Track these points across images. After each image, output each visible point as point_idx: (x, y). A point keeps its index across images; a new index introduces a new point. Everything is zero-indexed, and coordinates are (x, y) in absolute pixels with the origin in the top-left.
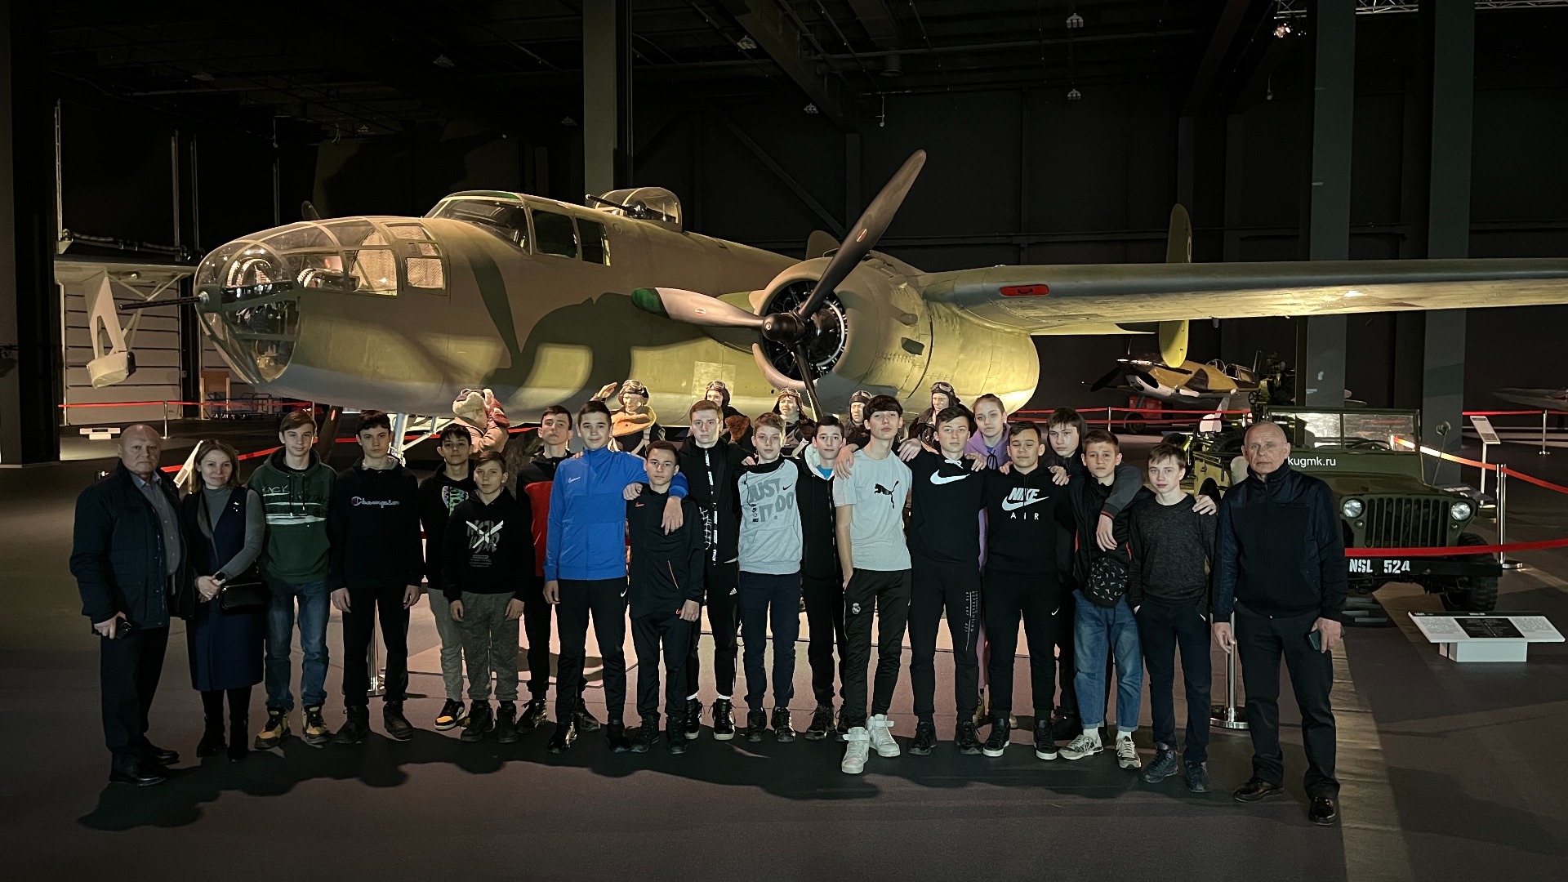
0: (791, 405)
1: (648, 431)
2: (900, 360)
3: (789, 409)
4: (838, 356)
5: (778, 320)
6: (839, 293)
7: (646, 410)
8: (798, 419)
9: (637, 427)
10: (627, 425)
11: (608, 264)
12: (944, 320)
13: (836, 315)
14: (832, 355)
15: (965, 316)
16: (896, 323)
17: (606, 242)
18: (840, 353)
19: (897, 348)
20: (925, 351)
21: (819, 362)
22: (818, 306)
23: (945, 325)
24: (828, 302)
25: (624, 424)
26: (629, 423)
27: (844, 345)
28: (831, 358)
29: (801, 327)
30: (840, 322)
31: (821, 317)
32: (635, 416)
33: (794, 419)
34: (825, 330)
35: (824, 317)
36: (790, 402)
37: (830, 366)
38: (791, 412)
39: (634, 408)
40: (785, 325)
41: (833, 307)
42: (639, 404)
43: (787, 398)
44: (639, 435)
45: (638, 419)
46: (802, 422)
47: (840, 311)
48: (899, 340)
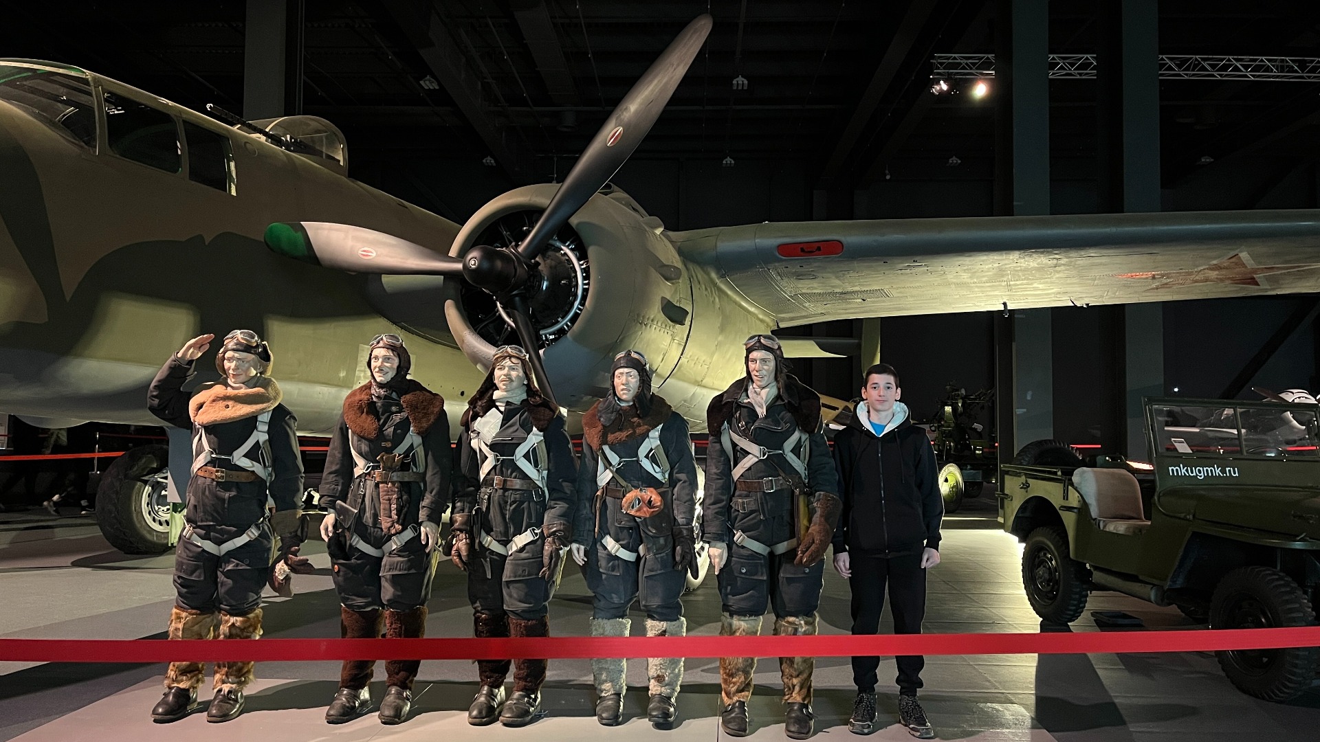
0: (514, 374)
1: (265, 417)
2: (658, 329)
3: (511, 380)
4: (573, 320)
5: (488, 256)
6: (578, 224)
7: (266, 384)
8: (524, 396)
9: (244, 410)
10: (227, 407)
11: (234, 193)
12: (704, 287)
13: (569, 261)
14: (563, 318)
15: (723, 287)
16: (655, 275)
17: (232, 164)
18: (576, 316)
19: (655, 311)
20: (687, 322)
21: (545, 328)
22: (543, 247)
23: (705, 293)
24: (558, 244)
25: (222, 404)
26: (230, 403)
27: (583, 303)
28: (563, 323)
29: (522, 271)
30: (576, 272)
31: (548, 261)
32: (244, 391)
33: (519, 397)
34: (554, 282)
35: (553, 263)
36: (512, 369)
37: (561, 333)
38: (515, 384)
39: (243, 378)
40: (499, 264)
41: (566, 250)
42: (253, 372)
43: (507, 362)
44: (249, 423)
45: (247, 396)
46: (532, 401)
47: (576, 255)
48: (660, 298)
